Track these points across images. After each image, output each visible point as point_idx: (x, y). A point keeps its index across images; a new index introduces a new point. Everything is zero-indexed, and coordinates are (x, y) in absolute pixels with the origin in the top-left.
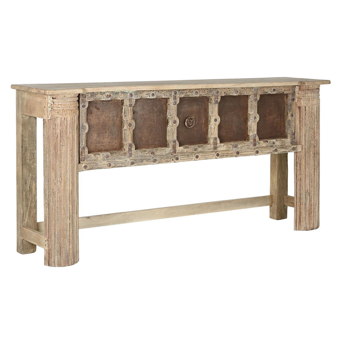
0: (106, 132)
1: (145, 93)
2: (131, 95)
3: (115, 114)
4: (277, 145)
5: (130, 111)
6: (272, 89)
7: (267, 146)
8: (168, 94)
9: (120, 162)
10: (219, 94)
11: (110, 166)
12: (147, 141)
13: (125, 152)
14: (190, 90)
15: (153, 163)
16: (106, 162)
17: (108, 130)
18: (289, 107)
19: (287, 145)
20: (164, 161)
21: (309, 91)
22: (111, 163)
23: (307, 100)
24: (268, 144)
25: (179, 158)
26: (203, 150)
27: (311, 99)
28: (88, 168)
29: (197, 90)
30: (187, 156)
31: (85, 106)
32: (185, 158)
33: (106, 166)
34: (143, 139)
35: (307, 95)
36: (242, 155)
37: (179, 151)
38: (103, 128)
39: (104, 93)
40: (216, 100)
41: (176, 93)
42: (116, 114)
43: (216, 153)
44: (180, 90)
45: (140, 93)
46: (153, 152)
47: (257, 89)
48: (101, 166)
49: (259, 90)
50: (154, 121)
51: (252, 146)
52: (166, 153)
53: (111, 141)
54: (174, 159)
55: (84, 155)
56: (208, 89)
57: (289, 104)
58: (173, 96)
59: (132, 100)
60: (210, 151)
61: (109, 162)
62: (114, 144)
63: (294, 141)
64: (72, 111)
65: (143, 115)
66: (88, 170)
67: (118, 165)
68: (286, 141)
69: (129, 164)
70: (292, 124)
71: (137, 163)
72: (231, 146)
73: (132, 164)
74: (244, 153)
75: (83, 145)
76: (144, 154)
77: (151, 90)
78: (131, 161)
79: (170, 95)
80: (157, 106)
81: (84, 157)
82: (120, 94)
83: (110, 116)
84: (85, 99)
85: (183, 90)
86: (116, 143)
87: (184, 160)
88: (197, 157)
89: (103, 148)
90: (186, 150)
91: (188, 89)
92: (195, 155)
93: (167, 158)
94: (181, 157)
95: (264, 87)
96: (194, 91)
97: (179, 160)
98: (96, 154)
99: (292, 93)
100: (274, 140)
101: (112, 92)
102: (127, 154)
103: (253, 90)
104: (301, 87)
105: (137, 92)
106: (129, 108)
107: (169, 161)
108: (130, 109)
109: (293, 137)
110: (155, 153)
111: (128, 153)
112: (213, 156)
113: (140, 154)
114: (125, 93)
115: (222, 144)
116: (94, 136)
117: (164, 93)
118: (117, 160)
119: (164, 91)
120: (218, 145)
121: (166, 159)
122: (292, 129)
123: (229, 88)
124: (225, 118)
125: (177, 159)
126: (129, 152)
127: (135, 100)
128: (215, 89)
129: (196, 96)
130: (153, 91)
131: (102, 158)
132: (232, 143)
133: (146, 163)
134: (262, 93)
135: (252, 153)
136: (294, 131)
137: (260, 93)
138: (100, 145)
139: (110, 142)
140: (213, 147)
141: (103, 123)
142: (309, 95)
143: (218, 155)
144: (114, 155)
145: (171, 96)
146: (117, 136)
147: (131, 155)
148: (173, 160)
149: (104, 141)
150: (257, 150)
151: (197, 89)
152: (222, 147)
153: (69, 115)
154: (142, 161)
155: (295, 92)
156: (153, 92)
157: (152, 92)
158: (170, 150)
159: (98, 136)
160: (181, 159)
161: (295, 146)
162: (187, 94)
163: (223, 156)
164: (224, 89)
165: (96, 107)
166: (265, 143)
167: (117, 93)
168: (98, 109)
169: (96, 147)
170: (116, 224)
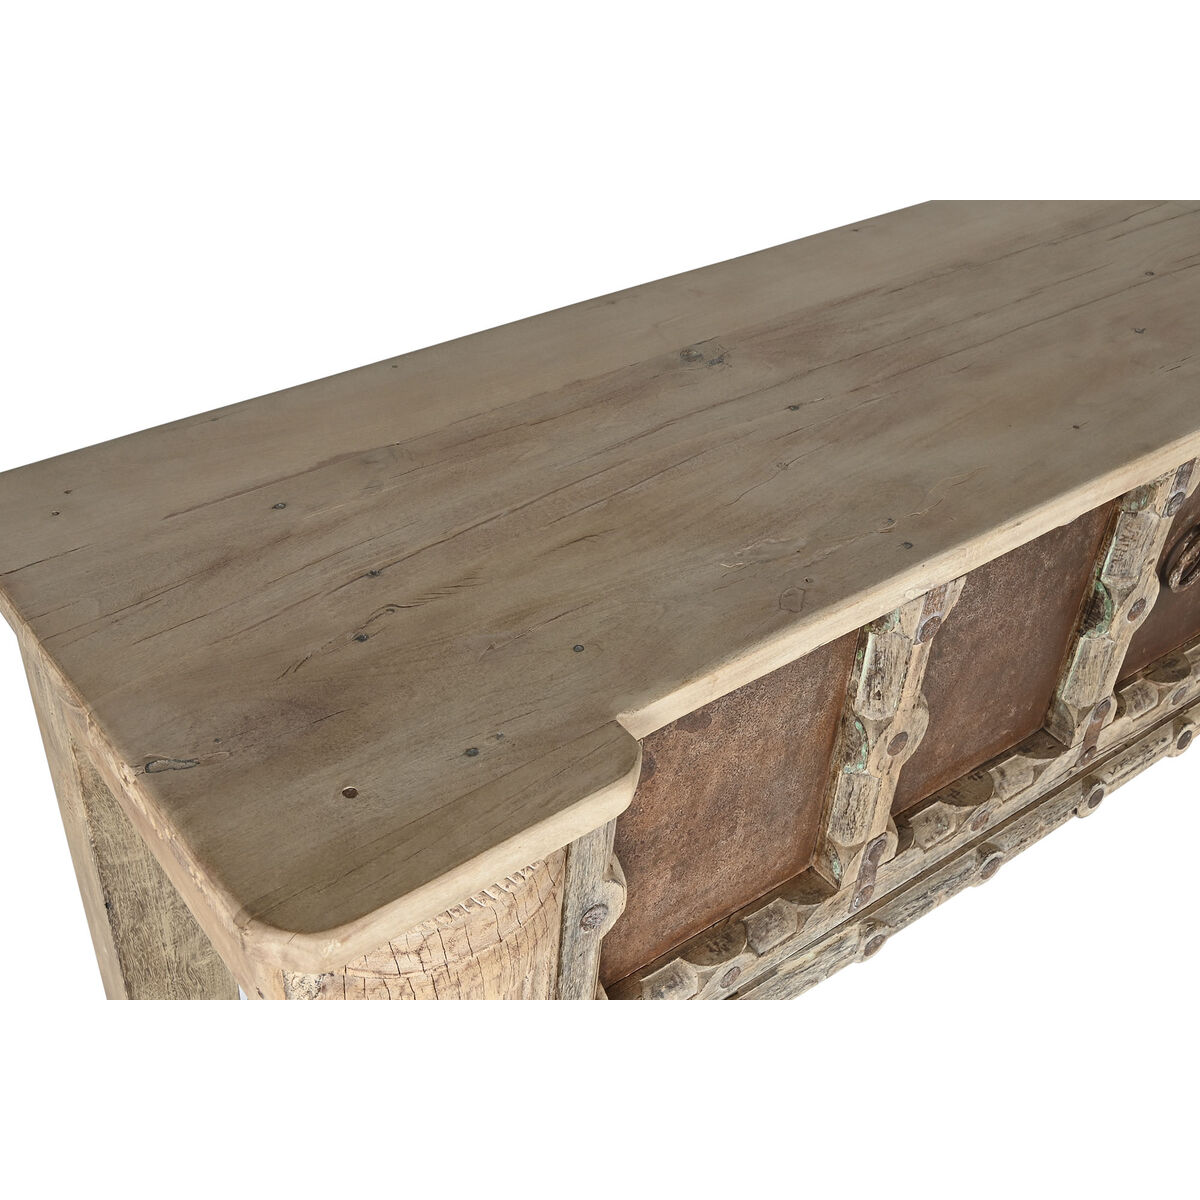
5: (918, 662)
13: (840, 894)
25: (1106, 790)
32: (1132, 774)
34: (941, 749)
37: (1108, 741)
46: (982, 819)
52: (1046, 781)
54: (1079, 810)
59: (946, 591)
62: (772, 860)
86: (781, 854)
88: (1184, 741)
90: (1136, 721)
92: (1178, 737)
93: (1050, 819)
94: (1116, 777)
102: (848, 899)
106: (917, 648)
110: (995, 812)
111: (851, 893)
113: (918, 860)
125: (1097, 800)
126: (859, 887)
144: (773, 940)
147: (867, 897)
154: (926, 904)
158: (1066, 761)
160: (1114, 786)
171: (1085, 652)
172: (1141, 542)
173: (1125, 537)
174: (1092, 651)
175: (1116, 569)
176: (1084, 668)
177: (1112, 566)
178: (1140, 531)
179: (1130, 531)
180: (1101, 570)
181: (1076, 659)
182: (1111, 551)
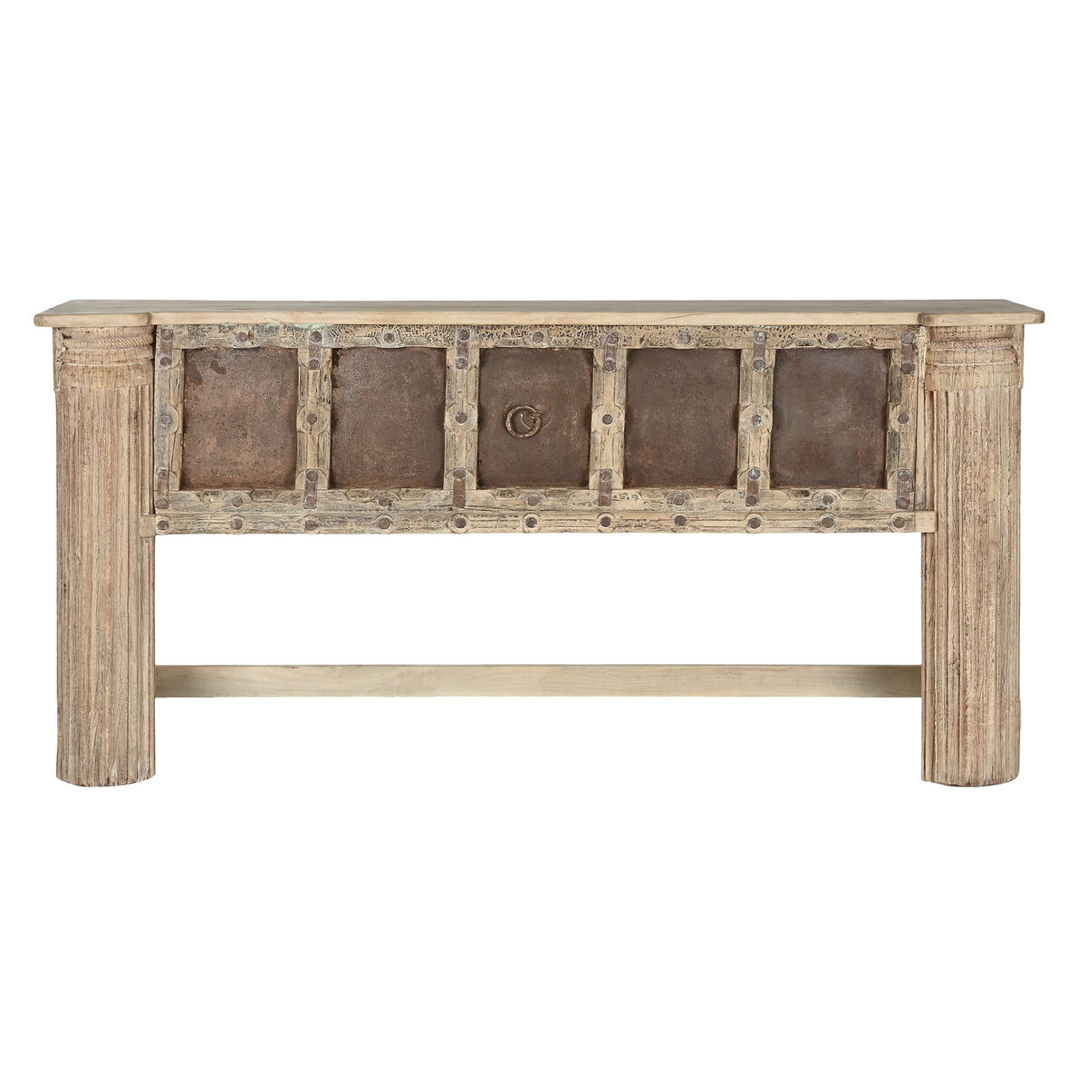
0: (245, 435)
1: (364, 332)
2: (317, 336)
3: (275, 386)
4: (842, 506)
5: (314, 380)
6: (826, 333)
7: (801, 507)
8: (439, 338)
9: (274, 518)
10: (621, 342)
11: (238, 527)
12: (380, 468)
13: (295, 492)
14: (517, 327)
15: (378, 530)
16: (227, 518)
17: (253, 431)
18: (896, 392)
19: (880, 508)
20: (416, 526)
21: (958, 344)
22: (242, 519)
23: (951, 371)
24: (808, 501)
25: (469, 523)
26: (560, 504)
27: (963, 370)
28: (172, 527)
29: (540, 330)
30: (496, 518)
31: (170, 362)
32: (489, 524)
33: (228, 526)
34: (366, 459)
35: (950, 357)
36: (695, 529)
37: (477, 503)
38: (235, 424)
39: (231, 328)
40: (610, 359)
41: (465, 335)
42: (278, 388)
43: (602, 517)
44: (480, 327)
45: (347, 332)
46: (385, 500)
47: (768, 332)
48: (212, 526)
49: (774, 335)
50: (402, 413)
51: (741, 504)
52: (432, 503)
53: (261, 459)
54: (449, 524)
55: (165, 492)
56: (579, 327)
57: (895, 383)
58: (456, 344)
59: (319, 350)
60: (586, 507)
61: (237, 517)
62: (271, 468)
63: (911, 498)
64: (109, 372)
65: (365, 393)
66: (171, 533)
67: (265, 528)
68: (876, 497)
69: (298, 527)
70: (902, 446)
71: (325, 526)
72: (665, 501)
73: (310, 527)
74: (705, 523)
75: (163, 465)
76: (357, 502)
77: (384, 326)
78: (307, 519)
79: (447, 340)
80: (413, 369)
81: (164, 497)
82: (281, 333)
83: (260, 390)
84: (171, 343)
85: (493, 326)
86: (277, 467)
87: (485, 529)
88: (531, 523)
89: (238, 479)
90: (499, 500)
91: (509, 326)
92: (526, 518)
93: (427, 519)
94: (477, 519)
95: (793, 326)
96: (529, 331)
97: (467, 527)
98: (206, 494)
99: (903, 347)
100: (832, 492)
101: (257, 325)
102: (302, 498)
103: (750, 334)
104: (935, 330)
105: (336, 330)
106: (311, 372)
107: (433, 529)
108: (315, 375)
109: (905, 485)
110: (395, 501)
111: (303, 495)
112: (590, 524)
113: (345, 501)
114: (297, 329)
115: (631, 492)
116: (209, 443)
117: (427, 334)
118: (269, 514)
119: (428, 327)
120: (615, 493)
121: (427, 522)
122: (904, 462)
123: (657, 327)
124: (655, 416)
125: (461, 524)
126: (306, 494)
127: (329, 352)
128: (605, 328)
129: (538, 345)
130: (391, 326)
131: (222, 504)
132: (670, 490)
133: (354, 527)
134: (784, 344)
135: (736, 523)
136: (910, 467)
137: (775, 343)
138: (226, 469)
139: (256, 463)
140: (596, 497)
141: (236, 409)
142: (957, 356)
143: (606, 522)
144: (263, 499)
145: (451, 342)
146: (282, 448)
147: (311, 503)
148: (447, 526)
149: (238, 459)
150: (754, 516)
151: (540, 326)
152: (632, 501)
153: (99, 383)
154: (342, 521)
155: (914, 347)
156: (391, 331)
157: (387, 331)
158: (443, 497)
159: (219, 445)
160: (475, 523)
161: (905, 515)
162: (504, 338)
163: (625, 526)
164: (641, 327)
165: (214, 366)
166: (798, 498)
167: (272, 330)
168: (222, 371)
169: (215, 474)
170: (379, 695)
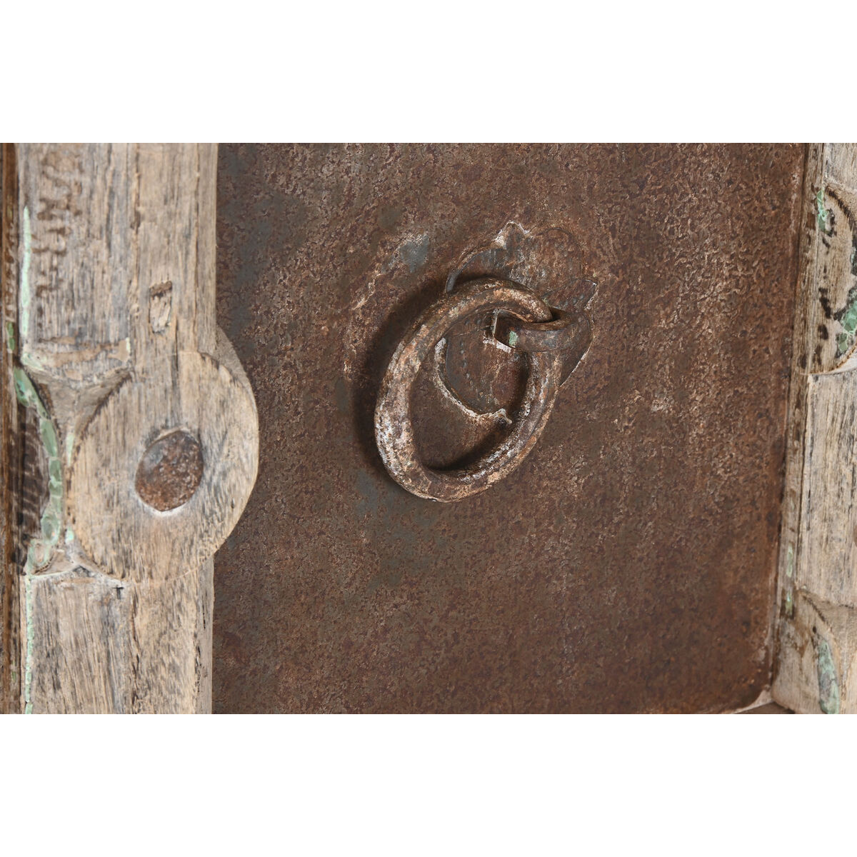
171: (47, 631)
172: (99, 219)
173: (51, 205)
174: (63, 623)
175: (52, 317)
176: (57, 686)
177: (41, 311)
178: (86, 180)
179: (57, 183)
180: (16, 327)
181: (29, 660)
182: (27, 257)
